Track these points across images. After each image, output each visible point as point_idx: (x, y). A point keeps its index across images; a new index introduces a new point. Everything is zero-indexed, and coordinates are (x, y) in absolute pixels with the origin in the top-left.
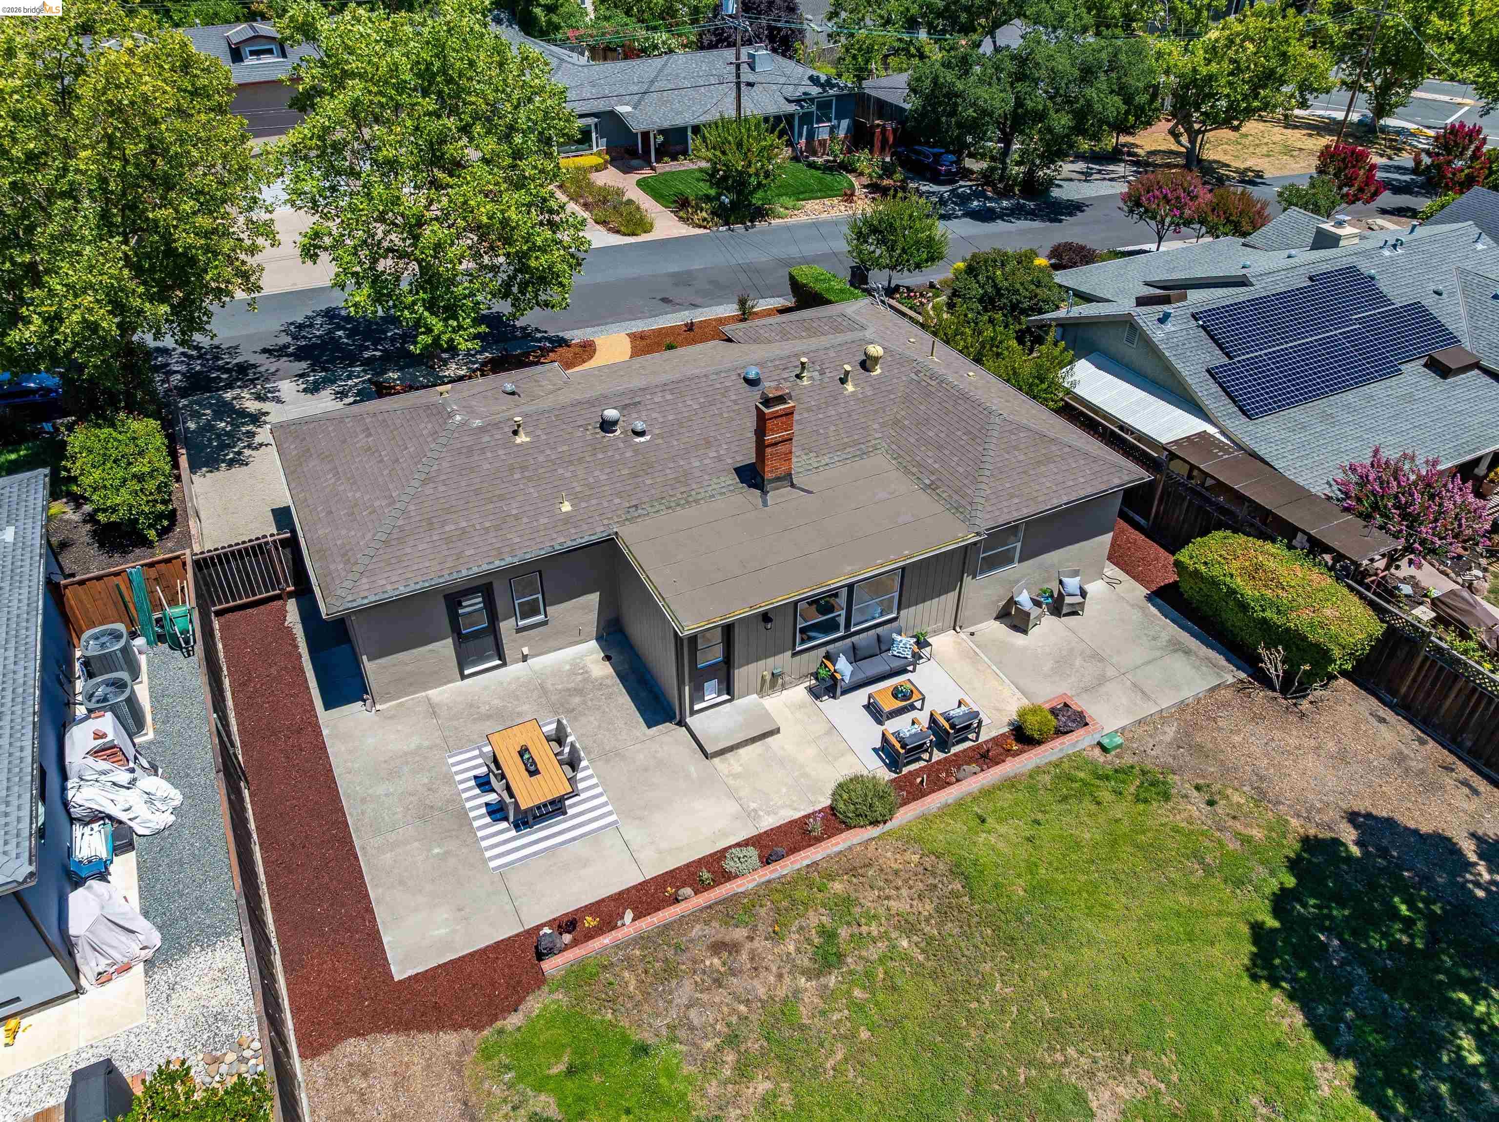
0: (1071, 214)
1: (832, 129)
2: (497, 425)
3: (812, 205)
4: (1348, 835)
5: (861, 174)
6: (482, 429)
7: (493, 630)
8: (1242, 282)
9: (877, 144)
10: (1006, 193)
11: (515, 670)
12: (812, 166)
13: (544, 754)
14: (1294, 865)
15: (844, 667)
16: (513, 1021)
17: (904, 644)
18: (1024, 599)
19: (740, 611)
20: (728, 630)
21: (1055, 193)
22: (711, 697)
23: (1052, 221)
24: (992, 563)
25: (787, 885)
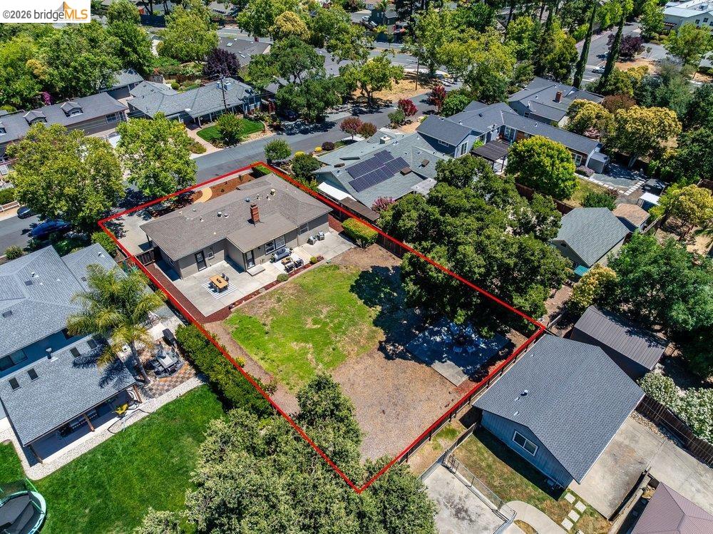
0: (331, 128)
1: (255, 106)
2: (196, 219)
3: (253, 135)
4: (370, 270)
5: (266, 121)
6: (193, 220)
7: (204, 260)
8: (358, 158)
9: (270, 109)
10: (311, 123)
11: (209, 268)
12: (250, 119)
13: (222, 280)
14: (360, 276)
15: (276, 256)
16: (228, 318)
17: (287, 250)
18: (311, 238)
19: (254, 247)
20: (252, 251)
21: (327, 120)
22: (251, 266)
23: (325, 131)
24: (303, 232)
25: (271, 293)
